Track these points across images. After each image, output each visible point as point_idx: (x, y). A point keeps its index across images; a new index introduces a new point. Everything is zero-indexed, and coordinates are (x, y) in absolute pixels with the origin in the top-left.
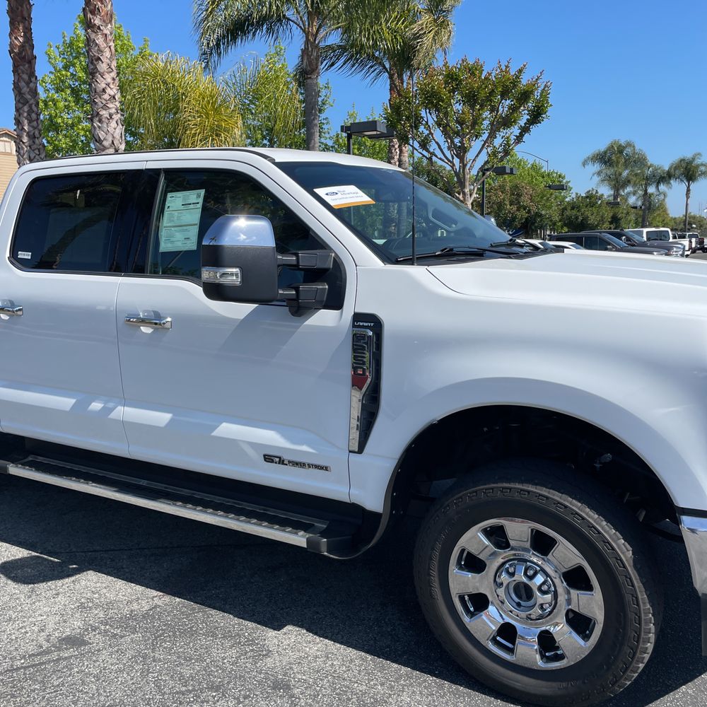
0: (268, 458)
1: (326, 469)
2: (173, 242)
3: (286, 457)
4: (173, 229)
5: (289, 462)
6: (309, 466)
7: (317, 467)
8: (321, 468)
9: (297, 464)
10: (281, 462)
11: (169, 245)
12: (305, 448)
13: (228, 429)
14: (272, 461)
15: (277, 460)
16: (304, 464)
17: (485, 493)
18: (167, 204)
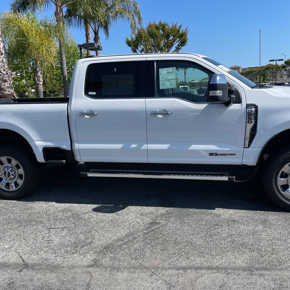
0: (211, 154)
1: (235, 155)
2: (165, 86)
3: (218, 153)
4: (164, 81)
5: (220, 154)
6: (228, 154)
7: (231, 154)
8: (233, 154)
9: (223, 154)
10: (216, 154)
11: (164, 87)
12: (227, 149)
13: (194, 147)
14: (213, 155)
15: (215, 154)
16: (226, 154)
17: (287, 155)
18: (160, 73)
